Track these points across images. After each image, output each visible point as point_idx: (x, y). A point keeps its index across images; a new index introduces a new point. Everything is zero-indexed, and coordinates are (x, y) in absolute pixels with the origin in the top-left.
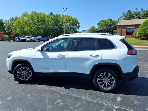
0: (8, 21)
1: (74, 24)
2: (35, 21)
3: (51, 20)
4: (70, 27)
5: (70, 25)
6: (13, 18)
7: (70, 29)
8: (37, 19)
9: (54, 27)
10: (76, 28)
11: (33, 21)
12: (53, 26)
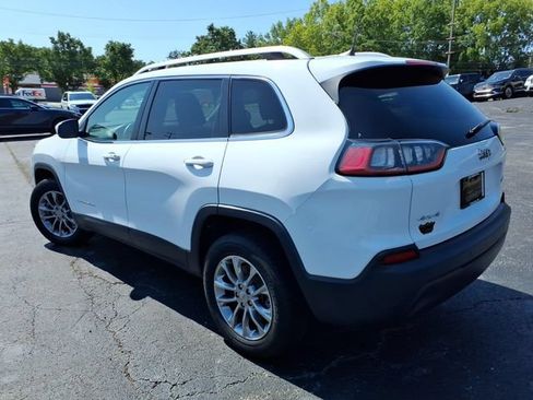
0: (268, 36)
1: (514, 27)
2: (350, 27)
3: (415, 17)
4: (493, 39)
5: (496, 31)
6: (280, 25)
7: (496, 47)
8: (356, 19)
9: (424, 46)
10: (524, 43)
11: (344, 27)
12: (420, 40)
